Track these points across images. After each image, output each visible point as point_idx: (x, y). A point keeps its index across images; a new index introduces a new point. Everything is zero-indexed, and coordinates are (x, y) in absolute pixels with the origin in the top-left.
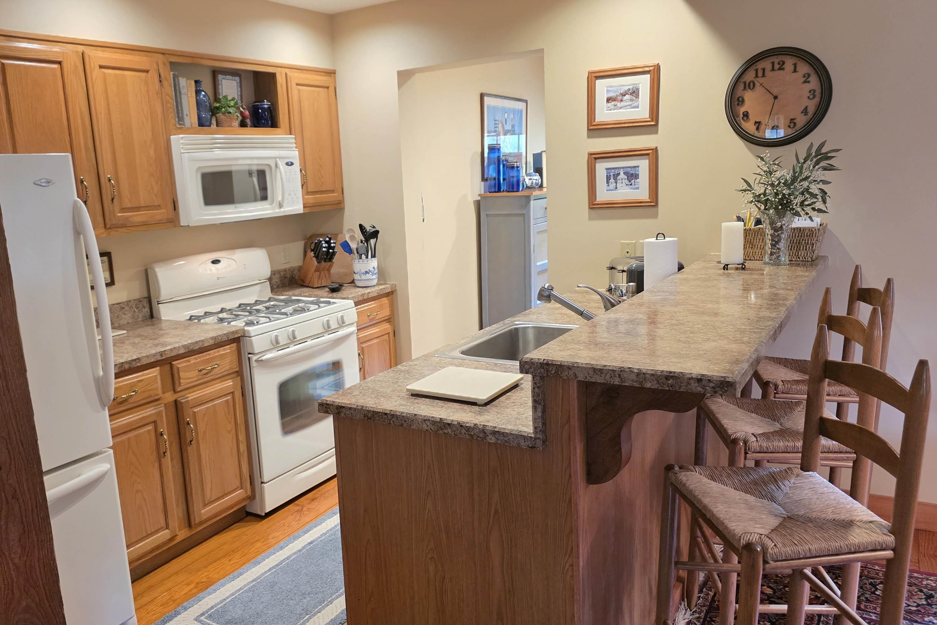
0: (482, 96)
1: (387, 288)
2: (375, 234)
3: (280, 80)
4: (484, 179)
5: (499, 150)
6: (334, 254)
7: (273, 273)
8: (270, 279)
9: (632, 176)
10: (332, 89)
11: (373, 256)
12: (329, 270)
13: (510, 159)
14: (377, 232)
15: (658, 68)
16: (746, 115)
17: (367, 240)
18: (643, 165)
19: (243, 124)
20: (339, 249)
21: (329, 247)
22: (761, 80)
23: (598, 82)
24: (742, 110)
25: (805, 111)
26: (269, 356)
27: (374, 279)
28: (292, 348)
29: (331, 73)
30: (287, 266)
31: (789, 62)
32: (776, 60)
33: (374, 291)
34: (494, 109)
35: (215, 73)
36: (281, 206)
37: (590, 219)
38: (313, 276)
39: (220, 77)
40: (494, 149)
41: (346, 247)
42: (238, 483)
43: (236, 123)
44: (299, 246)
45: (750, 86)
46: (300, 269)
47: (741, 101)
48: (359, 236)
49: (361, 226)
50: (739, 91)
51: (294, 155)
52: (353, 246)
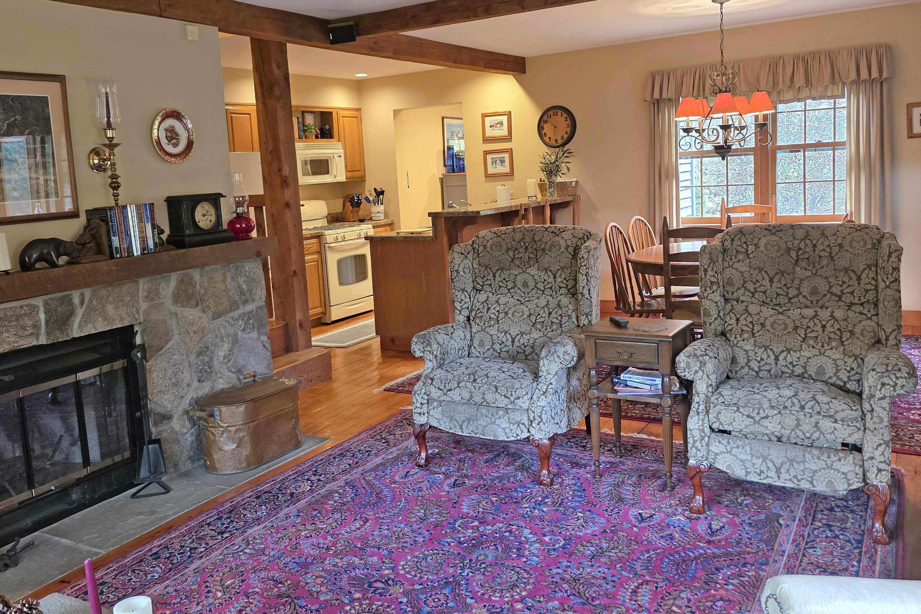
0: (443, 118)
1: (389, 221)
2: (382, 193)
3: (334, 115)
4: (445, 166)
5: (453, 149)
6: (361, 203)
7: (328, 214)
8: (327, 217)
9: (502, 162)
10: (359, 118)
11: (382, 204)
12: (358, 212)
13: (461, 154)
14: (384, 191)
15: (510, 113)
16: (545, 134)
17: (378, 196)
18: (506, 156)
19: (317, 137)
20: (363, 201)
21: (359, 200)
22: (549, 119)
23: (486, 118)
24: (544, 132)
25: (566, 133)
26: (332, 245)
27: (382, 216)
28: (343, 243)
29: (360, 109)
30: (335, 212)
31: (560, 112)
32: (555, 111)
33: (382, 223)
34: (448, 125)
35: (303, 113)
36: (335, 177)
37: (486, 182)
38: (350, 215)
39: (306, 114)
40: (450, 148)
41: (367, 199)
42: (319, 304)
43: (314, 137)
44: (341, 201)
45: (546, 122)
46: (341, 213)
47: (543, 128)
48: (374, 194)
49: (375, 189)
50: (542, 124)
51: (341, 152)
52: (371, 199)
